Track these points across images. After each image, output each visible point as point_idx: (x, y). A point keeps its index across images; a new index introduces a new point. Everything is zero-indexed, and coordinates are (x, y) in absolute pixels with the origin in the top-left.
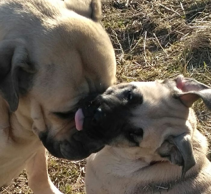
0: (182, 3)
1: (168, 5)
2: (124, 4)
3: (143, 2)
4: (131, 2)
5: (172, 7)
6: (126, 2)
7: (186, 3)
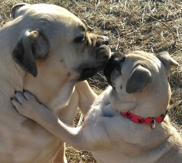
0: (152, 47)
1: (143, 49)
2: (115, 48)
3: (127, 47)
4: (120, 47)
5: (146, 50)
6: (116, 47)
7: (155, 48)
